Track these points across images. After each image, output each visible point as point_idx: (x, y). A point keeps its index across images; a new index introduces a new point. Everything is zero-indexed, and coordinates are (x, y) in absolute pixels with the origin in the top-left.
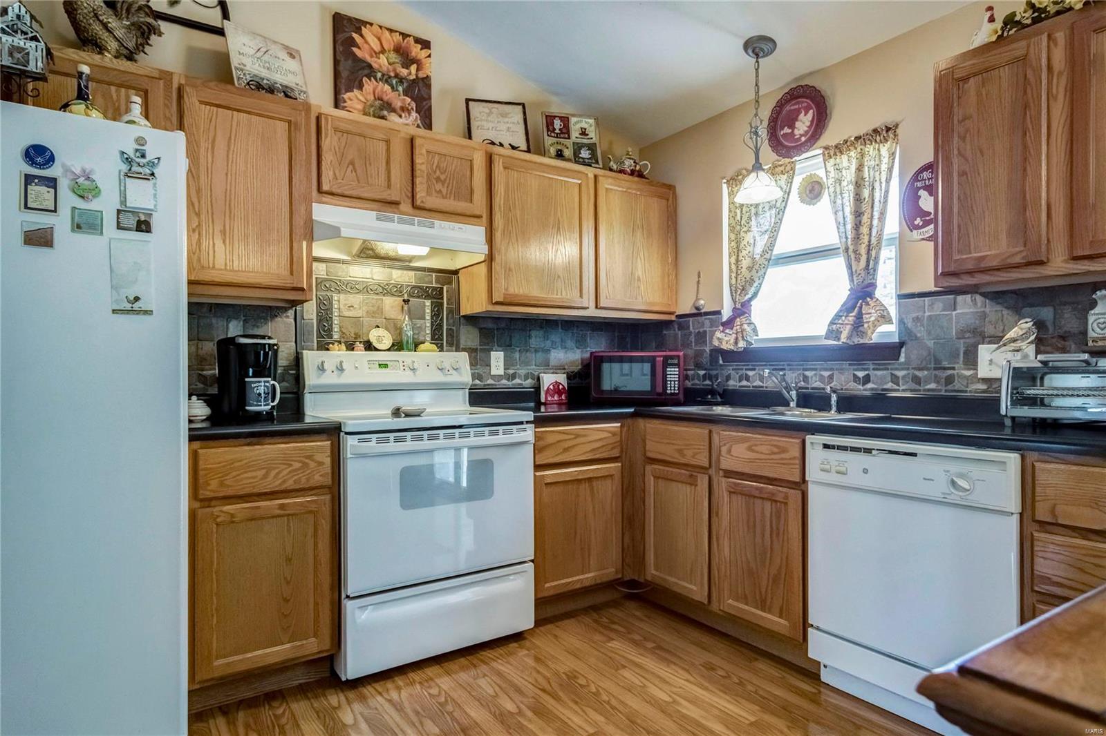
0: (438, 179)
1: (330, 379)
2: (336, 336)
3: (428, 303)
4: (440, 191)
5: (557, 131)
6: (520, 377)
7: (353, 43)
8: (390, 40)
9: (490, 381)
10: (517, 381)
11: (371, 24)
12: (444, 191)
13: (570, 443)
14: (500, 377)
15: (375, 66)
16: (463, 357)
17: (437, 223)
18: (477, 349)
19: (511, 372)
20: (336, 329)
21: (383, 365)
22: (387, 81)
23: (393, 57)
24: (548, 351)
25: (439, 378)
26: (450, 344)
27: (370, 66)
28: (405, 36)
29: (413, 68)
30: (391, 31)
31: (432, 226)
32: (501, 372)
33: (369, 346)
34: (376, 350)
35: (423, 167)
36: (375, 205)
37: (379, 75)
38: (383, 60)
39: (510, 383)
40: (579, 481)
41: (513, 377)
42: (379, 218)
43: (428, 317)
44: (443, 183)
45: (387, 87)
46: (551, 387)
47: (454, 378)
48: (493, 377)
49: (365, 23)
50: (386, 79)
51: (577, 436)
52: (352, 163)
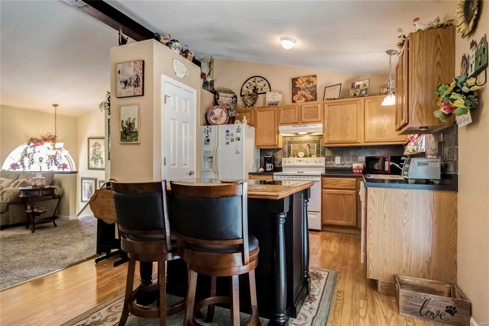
0: (308, 114)
1: (287, 164)
2: (292, 154)
3: (316, 144)
4: (309, 117)
5: (355, 87)
6: (346, 164)
7: (295, 84)
8: (304, 79)
9: (335, 166)
10: (345, 166)
11: (300, 78)
12: (310, 117)
13: (336, 183)
14: (339, 164)
15: (301, 87)
16: (323, 159)
17: (308, 125)
18: (330, 157)
19: (343, 163)
20: (292, 153)
21: (300, 161)
22: (304, 90)
23: (306, 83)
24: (357, 156)
25: (315, 164)
26: (322, 155)
27: (300, 88)
28: (309, 77)
29: (311, 84)
30: (305, 77)
31: (307, 126)
32: (339, 163)
33: (298, 157)
34: (299, 157)
35: (304, 112)
36: (292, 124)
37: (302, 89)
38: (303, 85)
39: (343, 166)
40: (339, 194)
41: (344, 164)
42: (293, 127)
43: (316, 148)
44: (309, 115)
45: (304, 91)
46: (356, 168)
47: (319, 164)
48: (336, 164)
49: (298, 78)
50: (304, 89)
51: (338, 181)
52: (287, 116)
